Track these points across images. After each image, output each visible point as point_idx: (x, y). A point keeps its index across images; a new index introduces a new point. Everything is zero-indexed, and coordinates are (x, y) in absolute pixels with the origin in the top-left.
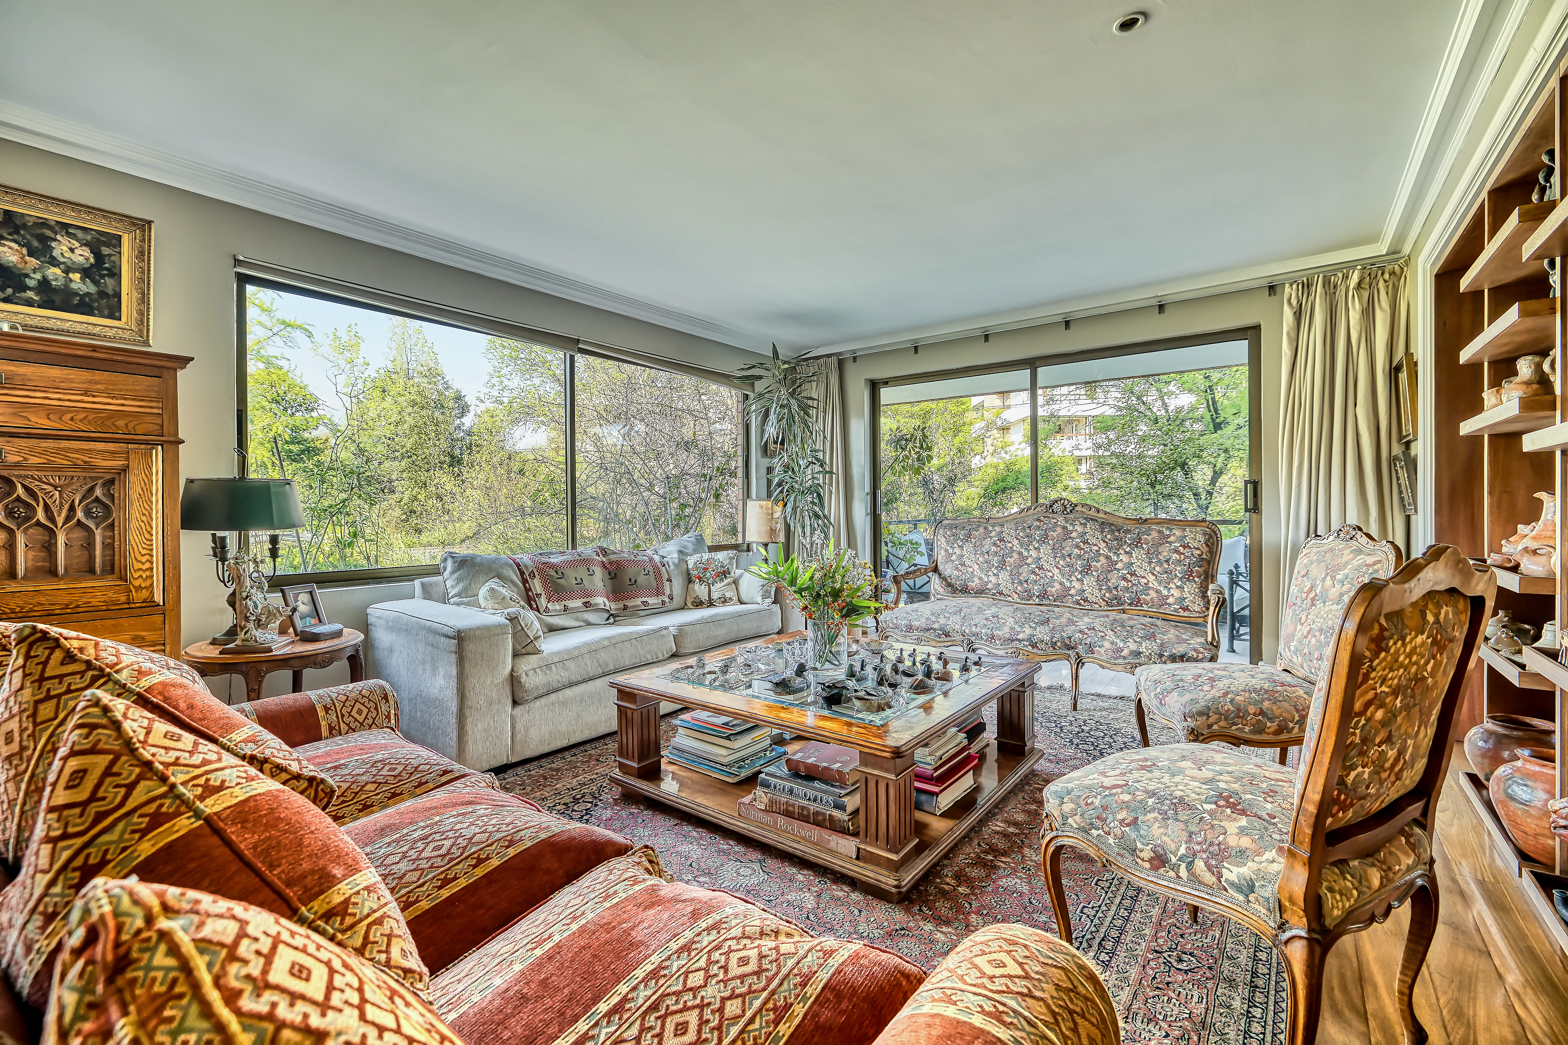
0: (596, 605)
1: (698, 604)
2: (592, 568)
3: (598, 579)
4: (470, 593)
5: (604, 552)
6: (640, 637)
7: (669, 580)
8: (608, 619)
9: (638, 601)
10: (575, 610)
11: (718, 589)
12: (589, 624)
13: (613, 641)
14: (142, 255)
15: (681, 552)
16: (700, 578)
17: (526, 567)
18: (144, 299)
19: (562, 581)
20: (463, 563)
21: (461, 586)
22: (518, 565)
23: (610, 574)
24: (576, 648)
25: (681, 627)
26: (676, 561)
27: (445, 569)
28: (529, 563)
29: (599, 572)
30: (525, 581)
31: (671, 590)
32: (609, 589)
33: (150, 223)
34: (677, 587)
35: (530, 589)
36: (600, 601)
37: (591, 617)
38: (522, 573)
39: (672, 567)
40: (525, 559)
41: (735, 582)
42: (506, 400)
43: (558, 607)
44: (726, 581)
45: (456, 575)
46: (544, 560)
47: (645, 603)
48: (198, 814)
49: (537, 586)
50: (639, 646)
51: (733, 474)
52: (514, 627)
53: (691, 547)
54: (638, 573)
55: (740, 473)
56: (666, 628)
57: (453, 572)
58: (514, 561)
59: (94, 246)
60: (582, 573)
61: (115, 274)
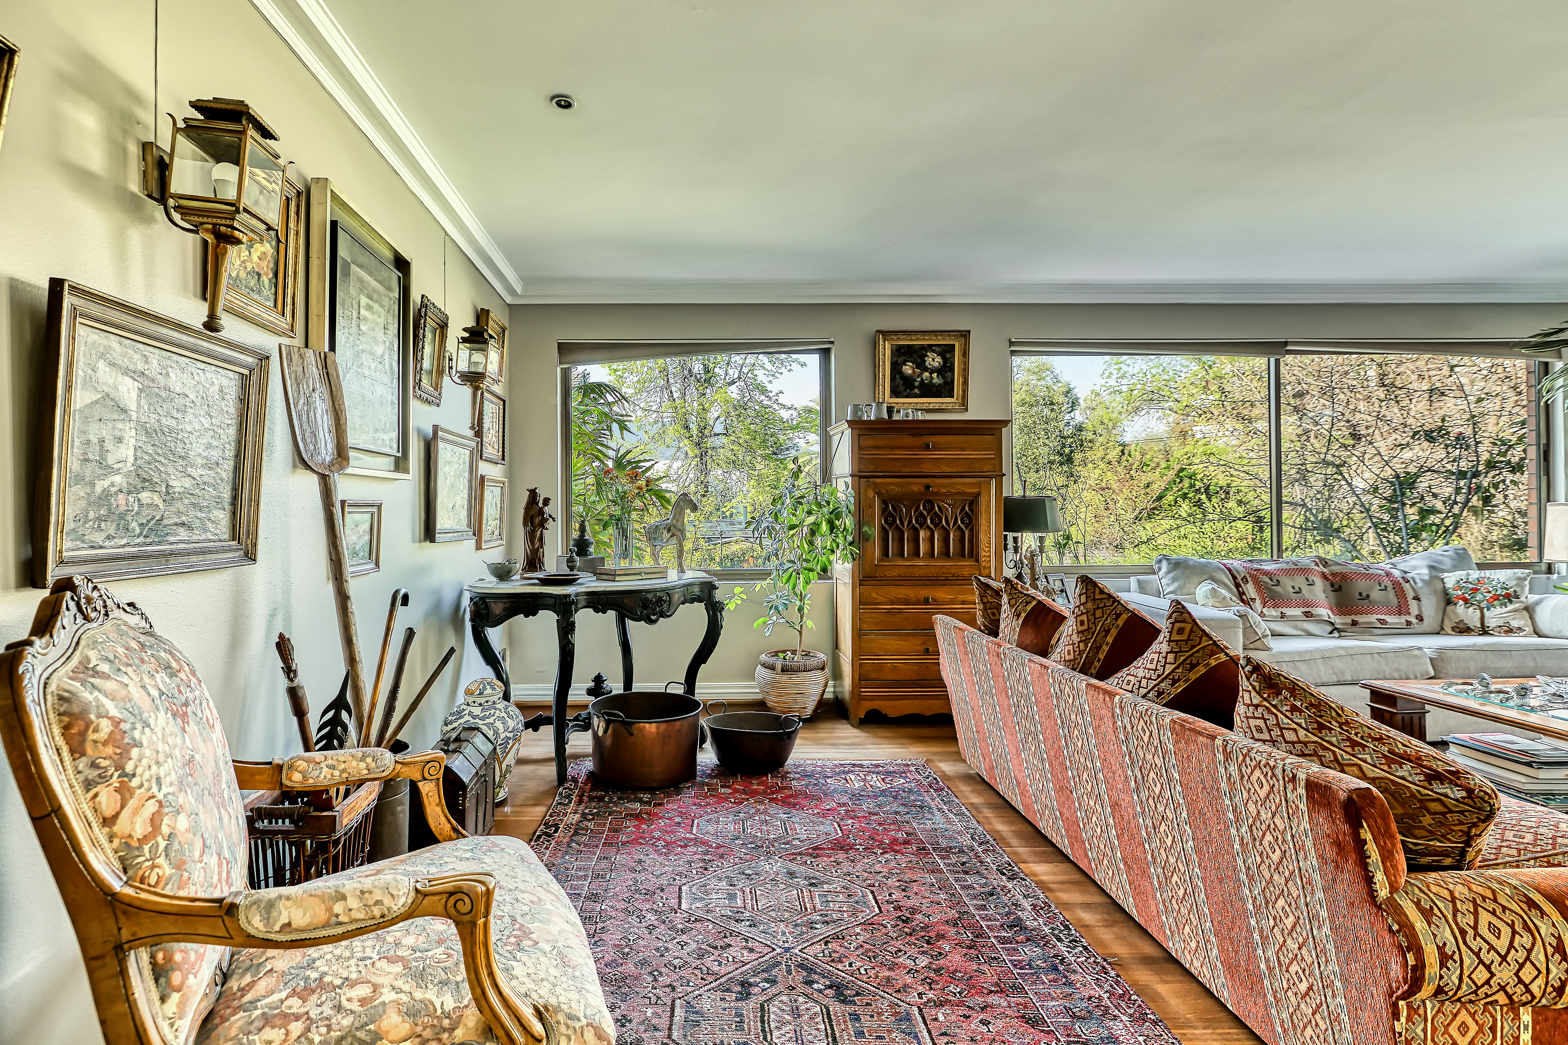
0: (1318, 615)
1: (1463, 629)
2: (1311, 578)
3: (1319, 591)
4: (1185, 591)
5: (1325, 563)
6: (1382, 653)
7: (1417, 598)
8: (1331, 633)
9: (1373, 618)
10: (1293, 619)
11: (1495, 616)
12: (1310, 634)
13: (1350, 652)
14: (965, 354)
15: (1431, 567)
16: (1466, 601)
17: (1238, 572)
18: (966, 382)
19: (1278, 589)
20: (1177, 565)
21: (1176, 585)
22: (1230, 570)
23: (1332, 585)
24: (1307, 652)
25: (1441, 650)
26: (1427, 578)
27: (1160, 569)
28: (1241, 568)
29: (1319, 583)
30: (1238, 586)
31: (1420, 609)
32: (1333, 601)
33: (969, 332)
34: (1430, 607)
35: (1244, 593)
36: (1324, 612)
37: (1312, 627)
38: (1234, 578)
39: (1420, 584)
40: (1236, 564)
41: (1529, 610)
42: (1125, 389)
43: (1274, 613)
44: (1511, 607)
45: (1171, 575)
46: (1256, 566)
47: (1382, 622)
48: (1227, 655)
49: (1250, 590)
50: (1383, 662)
51: (1517, 468)
52: (1244, 624)
53: (1448, 563)
54: (1371, 588)
55: (1531, 466)
56: (1420, 649)
57: (1168, 572)
58: (1225, 565)
59: (942, 355)
60: (1300, 582)
61: (952, 369)
